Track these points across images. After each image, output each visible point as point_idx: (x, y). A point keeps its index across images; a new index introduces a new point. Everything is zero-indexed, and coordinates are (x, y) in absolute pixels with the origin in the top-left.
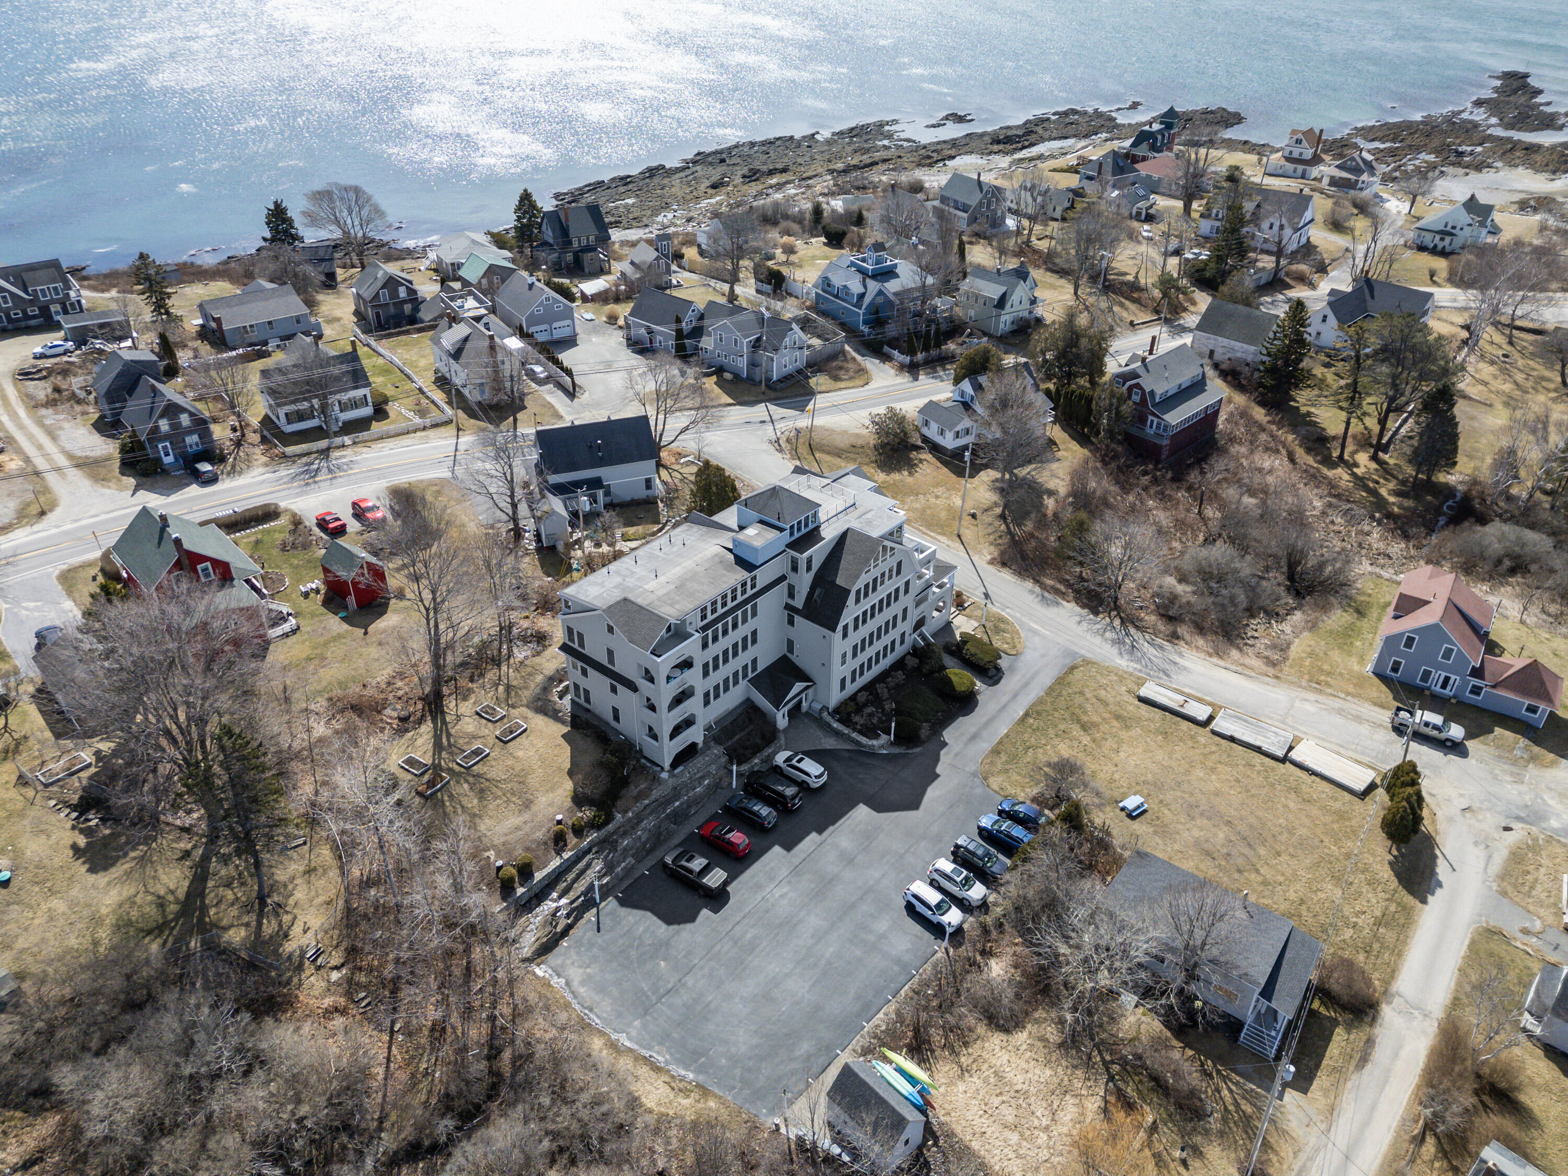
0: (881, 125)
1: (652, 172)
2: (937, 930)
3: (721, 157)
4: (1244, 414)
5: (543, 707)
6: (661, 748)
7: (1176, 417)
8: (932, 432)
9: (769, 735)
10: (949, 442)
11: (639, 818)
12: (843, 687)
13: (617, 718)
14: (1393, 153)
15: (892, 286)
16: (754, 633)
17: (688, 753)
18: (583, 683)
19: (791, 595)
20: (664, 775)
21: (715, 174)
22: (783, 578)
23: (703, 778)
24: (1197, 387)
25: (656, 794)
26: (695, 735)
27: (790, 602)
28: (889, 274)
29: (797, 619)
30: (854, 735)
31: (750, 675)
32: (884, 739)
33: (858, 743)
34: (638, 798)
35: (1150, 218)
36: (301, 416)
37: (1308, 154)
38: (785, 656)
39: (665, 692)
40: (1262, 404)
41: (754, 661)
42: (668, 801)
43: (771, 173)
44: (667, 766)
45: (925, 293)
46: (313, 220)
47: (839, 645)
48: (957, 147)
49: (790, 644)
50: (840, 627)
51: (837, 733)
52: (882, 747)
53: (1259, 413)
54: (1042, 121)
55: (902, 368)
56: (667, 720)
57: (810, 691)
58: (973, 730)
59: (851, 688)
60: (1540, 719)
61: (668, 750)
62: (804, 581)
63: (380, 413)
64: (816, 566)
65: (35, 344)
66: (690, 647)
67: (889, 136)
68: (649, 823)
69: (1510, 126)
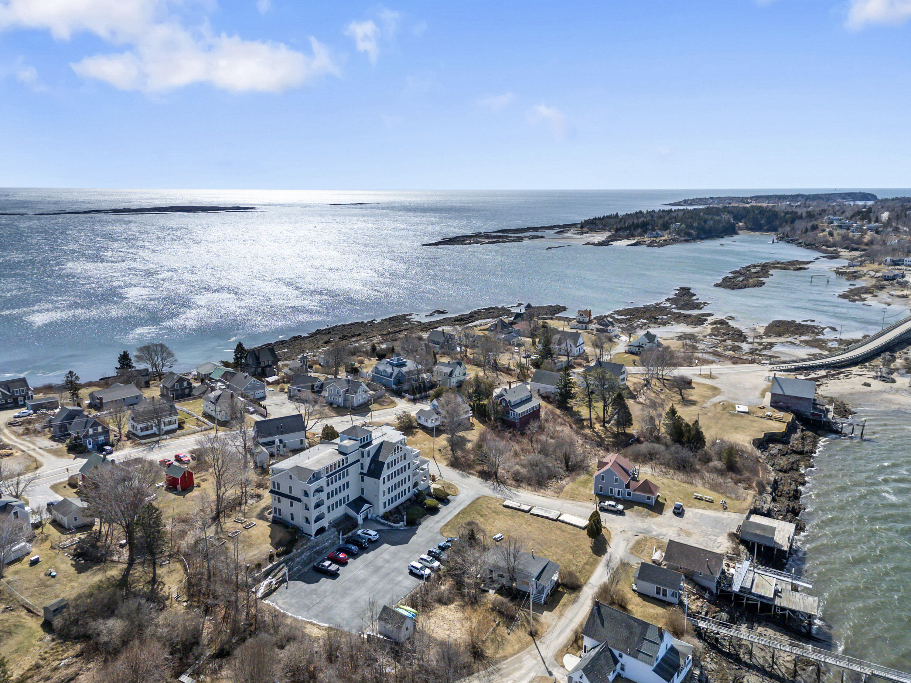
0: (404, 316)
1: (295, 338)
2: (420, 577)
3: (329, 331)
4: (552, 412)
5: (261, 517)
6: (311, 526)
7: (519, 410)
8: (422, 422)
9: (355, 525)
10: (429, 424)
11: (303, 552)
12: (385, 507)
13: (292, 519)
14: (629, 320)
15: (404, 369)
16: (348, 483)
17: (321, 531)
18: (278, 506)
19: (362, 468)
20: (312, 538)
21: (326, 339)
22: (358, 461)
23: (328, 540)
24: (528, 400)
25: (309, 544)
26: (324, 523)
27: (362, 471)
28: (403, 365)
29: (365, 478)
30: (390, 523)
31: (346, 503)
32: (401, 523)
33: (391, 526)
34: (302, 545)
35: (519, 345)
36: (147, 429)
37: (587, 320)
38: (360, 497)
39: (313, 500)
40: (558, 408)
41: (348, 496)
42: (314, 547)
43: (353, 336)
44: (313, 534)
45: (419, 372)
46: (139, 359)
47: (383, 487)
48: (439, 323)
49: (363, 490)
50: (382, 478)
51: (383, 524)
52: (401, 526)
53: (558, 411)
54: (477, 312)
55: (410, 400)
56: (314, 514)
57: (371, 508)
58: (438, 519)
59: (389, 508)
60: (653, 501)
61: (314, 527)
62: (367, 461)
63: (181, 427)
64: (371, 455)
65: (16, 412)
66: (322, 482)
67: (409, 320)
68: (307, 554)
69: (679, 309)
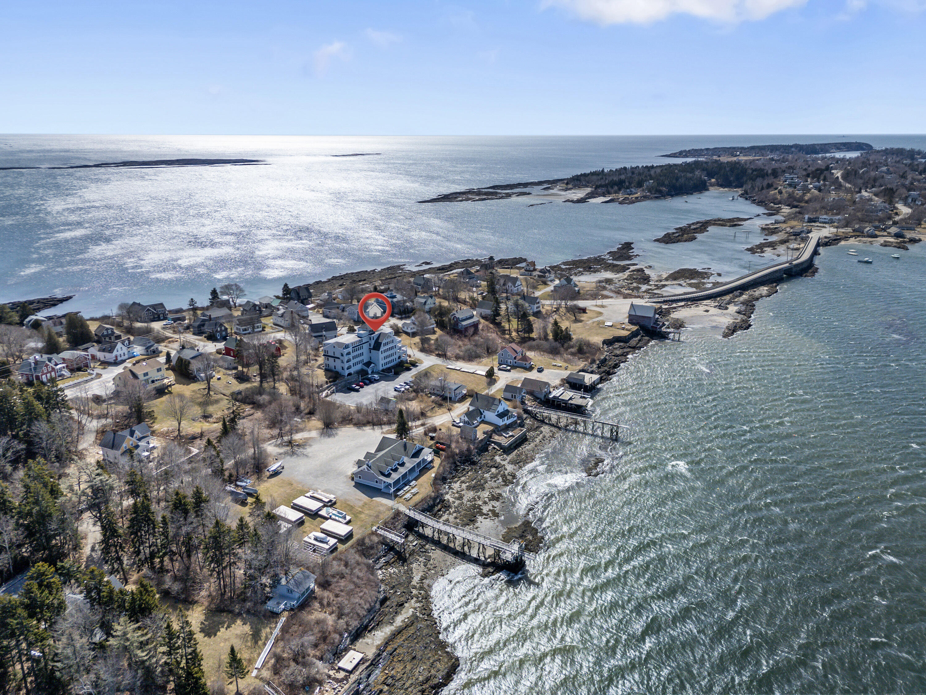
0: (399, 266)
1: (318, 283)
2: (399, 391)
3: (342, 277)
4: (487, 326)
5: (319, 367)
6: (345, 372)
7: (464, 323)
8: (405, 329)
9: (368, 374)
10: (409, 331)
11: (342, 382)
12: (382, 366)
13: (335, 368)
15: (395, 300)
16: (363, 353)
17: (350, 374)
18: (327, 362)
19: (370, 345)
21: (341, 282)
22: (368, 341)
24: (472, 317)
25: (344, 378)
26: (352, 370)
27: (370, 347)
28: (394, 297)
29: (372, 351)
30: (385, 373)
31: (362, 363)
32: (391, 373)
33: (386, 375)
34: (341, 379)
35: (477, 287)
36: (245, 330)
37: (532, 268)
38: (369, 360)
39: (346, 358)
40: (491, 323)
41: (363, 359)
43: (360, 281)
44: (346, 375)
45: (405, 301)
46: (223, 293)
47: (381, 356)
48: (425, 271)
49: (371, 357)
50: (381, 351)
51: (382, 373)
52: (391, 375)
53: (491, 326)
54: (456, 263)
55: (398, 319)
56: (346, 365)
57: (375, 366)
58: (411, 372)
59: (384, 367)
60: (528, 366)
61: (347, 372)
62: (373, 342)
63: (263, 330)
65: (164, 322)
66: (350, 349)
67: (402, 269)
68: (344, 382)
